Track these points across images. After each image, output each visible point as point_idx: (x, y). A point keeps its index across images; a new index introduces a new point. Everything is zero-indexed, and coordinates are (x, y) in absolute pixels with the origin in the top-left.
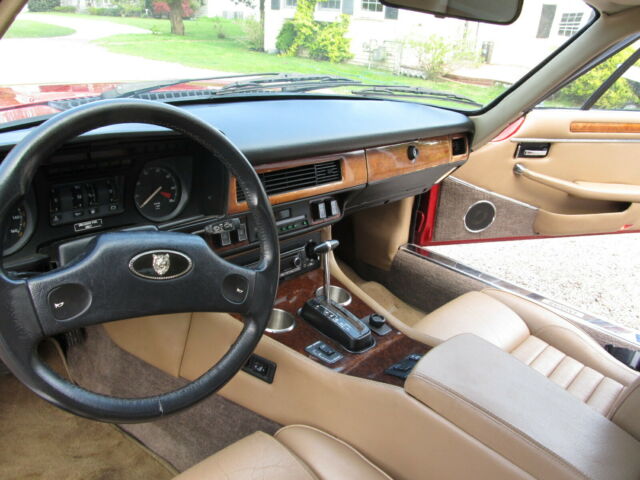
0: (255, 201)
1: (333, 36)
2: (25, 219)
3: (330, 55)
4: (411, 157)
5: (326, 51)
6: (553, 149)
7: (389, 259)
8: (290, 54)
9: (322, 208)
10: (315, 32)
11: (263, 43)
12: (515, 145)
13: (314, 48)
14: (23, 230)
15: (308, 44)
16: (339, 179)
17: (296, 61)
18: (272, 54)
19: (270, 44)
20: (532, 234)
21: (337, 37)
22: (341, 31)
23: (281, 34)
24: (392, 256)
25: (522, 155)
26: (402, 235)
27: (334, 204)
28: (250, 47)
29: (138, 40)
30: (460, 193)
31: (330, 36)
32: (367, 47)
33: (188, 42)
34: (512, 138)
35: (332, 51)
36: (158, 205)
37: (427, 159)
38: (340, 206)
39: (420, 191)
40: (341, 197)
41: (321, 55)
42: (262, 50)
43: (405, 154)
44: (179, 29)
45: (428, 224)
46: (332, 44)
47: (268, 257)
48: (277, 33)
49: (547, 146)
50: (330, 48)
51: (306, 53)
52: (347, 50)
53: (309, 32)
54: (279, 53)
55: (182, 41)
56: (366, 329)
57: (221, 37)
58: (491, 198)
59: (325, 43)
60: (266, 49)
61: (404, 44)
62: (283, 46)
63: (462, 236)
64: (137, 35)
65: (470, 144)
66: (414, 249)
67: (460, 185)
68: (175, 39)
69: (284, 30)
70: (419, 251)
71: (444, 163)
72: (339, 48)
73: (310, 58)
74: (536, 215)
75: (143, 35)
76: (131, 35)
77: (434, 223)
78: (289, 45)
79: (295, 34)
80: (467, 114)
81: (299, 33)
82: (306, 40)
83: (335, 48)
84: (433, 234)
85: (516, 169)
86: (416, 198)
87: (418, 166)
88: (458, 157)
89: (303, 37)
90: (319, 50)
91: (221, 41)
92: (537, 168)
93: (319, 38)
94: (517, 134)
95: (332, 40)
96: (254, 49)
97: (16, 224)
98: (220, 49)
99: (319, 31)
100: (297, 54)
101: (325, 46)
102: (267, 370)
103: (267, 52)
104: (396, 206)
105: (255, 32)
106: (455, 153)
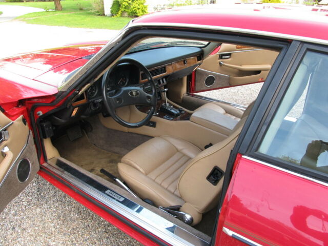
0: (150, 79)
1: (139, 5)
2: (96, 89)
3: (138, 14)
4: (185, 63)
5: (136, 13)
6: (232, 55)
7: (180, 98)
8: (118, 16)
9: (161, 81)
10: (130, 4)
11: (104, 12)
12: (218, 56)
13: (130, 12)
14: (95, 91)
15: (127, 10)
16: (165, 72)
17: (122, 19)
18: (109, 17)
19: (108, 11)
20: (228, 85)
21: (141, 5)
22: (142, 2)
23: (113, 6)
24: (182, 97)
25: (221, 58)
26: (184, 90)
27: (164, 79)
28: (97, 14)
29: (39, 16)
30: (202, 73)
31: (137, 5)
32: (156, 9)
33: (65, 14)
34: (218, 53)
35: (139, 12)
36: (121, 83)
37: (190, 63)
38: (166, 80)
39: (189, 74)
40: (166, 77)
41: (134, 15)
42: (104, 15)
43: (183, 62)
44: (59, 7)
45: (193, 85)
46: (139, 9)
47: (154, 91)
48: (111, 6)
49: (230, 54)
50: (138, 11)
51: (126, 14)
52: (146, 11)
53: (126, 4)
54: (113, 16)
55: (62, 14)
56: (178, 111)
57: (81, 9)
58: (213, 74)
59: (135, 9)
60: (106, 14)
61: (173, 5)
62: (114, 12)
63: (205, 88)
64: (39, 13)
65: (203, 57)
66: (189, 94)
67: (202, 71)
68: (58, 13)
69: (114, 4)
70: (191, 95)
71: (195, 64)
72: (142, 11)
73: (129, 17)
74: (229, 78)
75: (41, 12)
76: (35, 13)
77: (195, 85)
78: (117, 12)
79: (120, 5)
80: (201, 48)
81: (122, 5)
82: (125, 8)
83: (140, 11)
84: (195, 88)
85: (220, 63)
86: (188, 77)
87: (187, 66)
88: (200, 62)
89: (124, 6)
90: (132, 12)
91: (81, 12)
92: (227, 62)
93: (132, 7)
94: (219, 51)
95: (139, 7)
96: (99, 15)
97: (94, 90)
98: (82, 17)
99: (132, 3)
100: (122, 16)
101: (135, 10)
102: (154, 125)
103: (107, 16)
104: (182, 80)
105: (99, 6)
106: (198, 60)
